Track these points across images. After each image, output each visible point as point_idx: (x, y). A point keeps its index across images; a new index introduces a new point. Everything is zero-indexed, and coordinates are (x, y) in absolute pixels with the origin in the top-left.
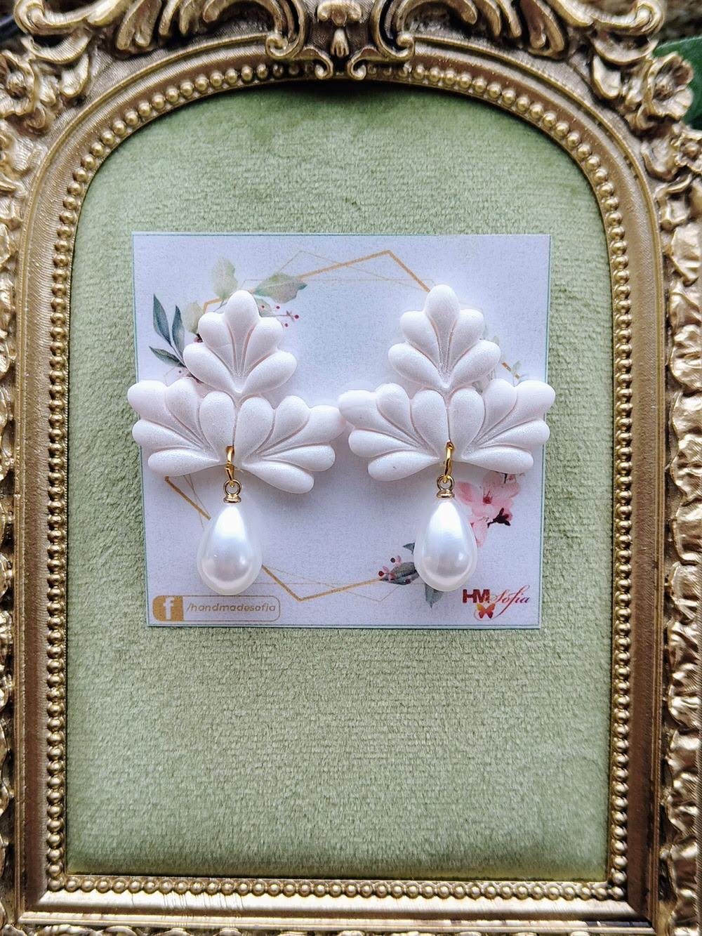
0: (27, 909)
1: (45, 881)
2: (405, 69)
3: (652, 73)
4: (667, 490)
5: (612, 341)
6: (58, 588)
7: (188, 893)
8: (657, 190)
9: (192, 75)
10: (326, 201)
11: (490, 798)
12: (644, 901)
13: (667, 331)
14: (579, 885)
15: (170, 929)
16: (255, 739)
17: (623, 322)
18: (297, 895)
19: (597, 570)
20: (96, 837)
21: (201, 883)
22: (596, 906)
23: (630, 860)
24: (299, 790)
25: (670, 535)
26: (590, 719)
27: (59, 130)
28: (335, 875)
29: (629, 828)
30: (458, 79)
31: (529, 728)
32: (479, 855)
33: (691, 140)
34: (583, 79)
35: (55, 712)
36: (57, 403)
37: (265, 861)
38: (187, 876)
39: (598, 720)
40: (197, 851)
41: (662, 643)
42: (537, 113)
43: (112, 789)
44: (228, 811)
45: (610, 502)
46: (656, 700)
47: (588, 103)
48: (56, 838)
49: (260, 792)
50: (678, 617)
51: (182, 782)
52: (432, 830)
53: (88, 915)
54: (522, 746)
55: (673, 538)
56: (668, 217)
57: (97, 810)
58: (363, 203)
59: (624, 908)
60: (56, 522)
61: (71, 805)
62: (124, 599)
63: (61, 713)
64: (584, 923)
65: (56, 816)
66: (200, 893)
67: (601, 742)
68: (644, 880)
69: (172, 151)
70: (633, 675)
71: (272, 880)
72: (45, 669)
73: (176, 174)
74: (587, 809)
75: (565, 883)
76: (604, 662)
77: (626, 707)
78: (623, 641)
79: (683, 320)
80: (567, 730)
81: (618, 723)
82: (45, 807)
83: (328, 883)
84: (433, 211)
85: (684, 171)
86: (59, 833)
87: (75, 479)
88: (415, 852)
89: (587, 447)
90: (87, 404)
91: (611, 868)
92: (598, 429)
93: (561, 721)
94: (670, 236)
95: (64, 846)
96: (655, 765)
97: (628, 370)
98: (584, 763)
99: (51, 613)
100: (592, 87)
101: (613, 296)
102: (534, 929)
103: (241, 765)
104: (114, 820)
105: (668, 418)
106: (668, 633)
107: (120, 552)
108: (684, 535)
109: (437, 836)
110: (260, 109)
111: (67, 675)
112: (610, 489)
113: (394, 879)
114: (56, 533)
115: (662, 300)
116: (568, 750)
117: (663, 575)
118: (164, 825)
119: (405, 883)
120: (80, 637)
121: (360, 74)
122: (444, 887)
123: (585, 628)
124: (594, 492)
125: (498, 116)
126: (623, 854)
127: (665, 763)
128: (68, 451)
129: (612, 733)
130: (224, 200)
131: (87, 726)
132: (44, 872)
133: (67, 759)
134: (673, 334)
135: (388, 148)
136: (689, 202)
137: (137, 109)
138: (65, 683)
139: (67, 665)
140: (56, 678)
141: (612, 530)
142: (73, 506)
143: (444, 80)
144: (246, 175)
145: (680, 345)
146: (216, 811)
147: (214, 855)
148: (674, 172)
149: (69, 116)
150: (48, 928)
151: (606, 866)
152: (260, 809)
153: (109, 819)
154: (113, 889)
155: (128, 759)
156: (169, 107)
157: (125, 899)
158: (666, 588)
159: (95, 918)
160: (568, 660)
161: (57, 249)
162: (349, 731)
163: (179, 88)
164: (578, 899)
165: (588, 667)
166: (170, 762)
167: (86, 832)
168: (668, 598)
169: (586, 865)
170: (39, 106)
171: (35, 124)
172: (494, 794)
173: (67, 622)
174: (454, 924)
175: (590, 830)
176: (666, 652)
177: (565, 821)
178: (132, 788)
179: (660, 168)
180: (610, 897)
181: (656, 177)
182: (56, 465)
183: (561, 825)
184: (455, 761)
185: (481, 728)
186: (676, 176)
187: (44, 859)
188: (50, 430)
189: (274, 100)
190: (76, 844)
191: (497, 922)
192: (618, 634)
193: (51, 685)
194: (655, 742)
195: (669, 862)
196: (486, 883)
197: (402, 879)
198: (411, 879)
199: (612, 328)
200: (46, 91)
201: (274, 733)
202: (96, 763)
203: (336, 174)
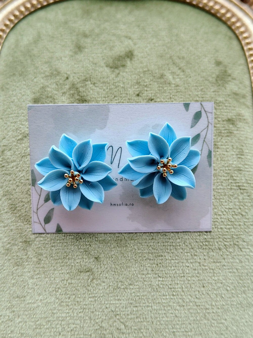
11: (209, 328)
24: (103, 325)
49: (82, 326)
51: (38, 320)
54: (226, 298)
172: (211, 326)
178: (10, 324)
184: (189, 307)
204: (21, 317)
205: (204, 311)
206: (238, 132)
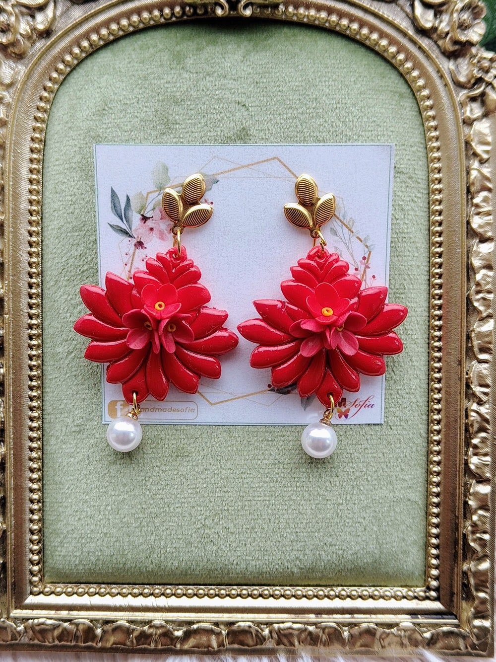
0: (16, 608)
1: (29, 588)
2: (280, 9)
3: (457, 10)
4: (468, 310)
5: (429, 203)
6: (36, 382)
7: (130, 596)
8: (461, 94)
9: (128, 15)
10: (224, 104)
11: (342, 528)
12: (452, 601)
13: (467, 196)
14: (406, 589)
15: (116, 621)
16: (176, 487)
17: (436, 190)
18: (206, 597)
19: (417, 367)
20: (65, 556)
21: (138, 589)
22: (417, 604)
23: (441, 572)
24: (207, 523)
25: (470, 341)
26: (413, 473)
27: (33, 55)
28: (233, 583)
29: (441, 549)
30: (318, 16)
31: (369, 478)
32: (334, 569)
33: (485, 58)
34: (407, 15)
35: (35, 468)
36: (34, 250)
37: (184, 573)
38: (128, 584)
39: (419, 473)
40: (136, 567)
41: (464, 418)
42: (374, 40)
43: (76, 523)
44: (157, 538)
45: (427, 318)
46: (460, 459)
47: (411, 32)
48: (36, 558)
49: (180, 524)
50: (475, 399)
51: (124, 517)
52: (301, 551)
53: (59, 612)
54: (365, 491)
55: (472, 343)
56: (468, 114)
57: (65, 537)
58: (250, 105)
59: (437, 605)
60: (34, 335)
61: (46, 534)
62: (83, 389)
63: (39, 470)
64: (409, 617)
65: (36, 542)
66: (138, 596)
67: (420, 488)
68: (451, 586)
69: (114, 69)
70: (443, 441)
71: (189, 587)
72: (27, 438)
73: (117, 85)
74: (411, 536)
75: (396, 589)
76: (423, 432)
77: (439, 463)
78: (436, 417)
79: (479, 188)
80: (397, 480)
81: (433, 475)
82: (28, 536)
83: (228, 588)
84: (300, 111)
85: (480, 80)
86: (38, 553)
87: (47, 304)
88: (289, 566)
89: (411, 279)
90: (54, 251)
91: (428, 577)
92: (418, 266)
93: (392, 473)
94: (470, 128)
95: (42, 563)
96: (459, 505)
97: (440, 224)
98: (408, 503)
99: (31, 399)
100: (414, 21)
101: (429, 171)
102: (374, 620)
103: (166, 506)
104: (77, 545)
105: (468, 258)
106: (468, 411)
107: (79, 356)
108: (480, 342)
109: (305, 555)
110: (177, 38)
111: (43, 443)
112: (427, 309)
113: (274, 585)
114: (34, 342)
115: (464, 174)
116: (397, 494)
117: (465, 370)
118: (112, 548)
119: (282, 589)
120: (52, 416)
121: (248, 12)
122: (310, 591)
123: (409, 408)
124: (415, 311)
125: (347, 42)
126: (437, 567)
127: (466, 503)
128: (42, 284)
129: (428, 483)
130: (151, 104)
131: (57, 478)
132: (28, 582)
133: (43, 502)
134: (472, 198)
135: (268, 66)
136: (483, 103)
137: (89, 39)
138: (41, 449)
139: (43, 436)
140: (35, 445)
141: (429, 339)
142: (46, 324)
143: (308, 16)
144: (167, 85)
145: (477, 206)
146: (148, 538)
147: (148, 569)
148: (473, 81)
149: (40, 45)
150: (30, 621)
151: (425, 576)
152: (180, 537)
153: (73, 544)
154: (76, 593)
155: (86, 502)
156: (112, 38)
157: (86, 600)
158: (467, 379)
159: (64, 614)
160: (397, 430)
161: (33, 140)
162: (243, 481)
163: (118, 24)
164: (405, 599)
165: (411, 435)
166: (116, 504)
167: (57, 553)
168: (468, 386)
169: (410, 576)
170: (19, 37)
171: (17, 51)
172: (344, 526)
173: (43, 405)
174: (317, 617)
175: (414, 551)
176: (467, 424)
177: (395, 544)
178: (89, 522)
179: (462, 79)
180: (427, 598)
181: (460, 85)
182: (33, 294)
183: (392, 547)
184: (317, 502)
185: (335, 479)
186: (474, 84)
187: (28, 573)
188: (29, 269)
189: (187, 32)
190: (50, 562)
191: (348, 616)
192: (433, 412)
193: (31, 449)
194: (459, 489)
195: (469, 573)
196: (340, 588)
197: (280, 586)
198: (287, 586)
199: (429, 194)
200: (24, 27)
201: (189, 483)
202: (64, 504)
203: (231, 84)
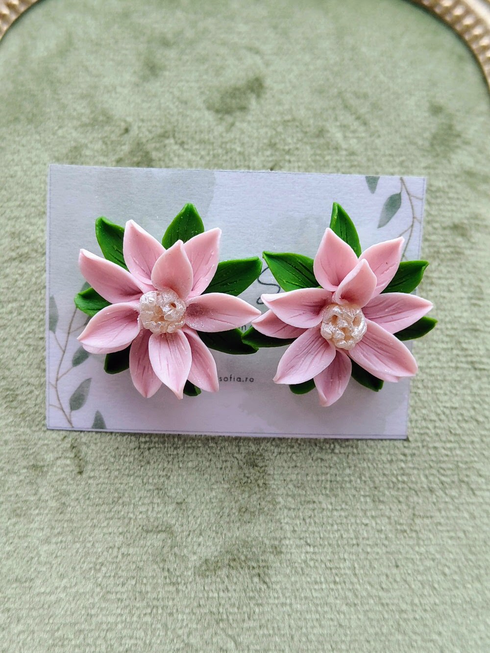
204: (22, 621)
205: (397, 617)
206: (472, 252)
